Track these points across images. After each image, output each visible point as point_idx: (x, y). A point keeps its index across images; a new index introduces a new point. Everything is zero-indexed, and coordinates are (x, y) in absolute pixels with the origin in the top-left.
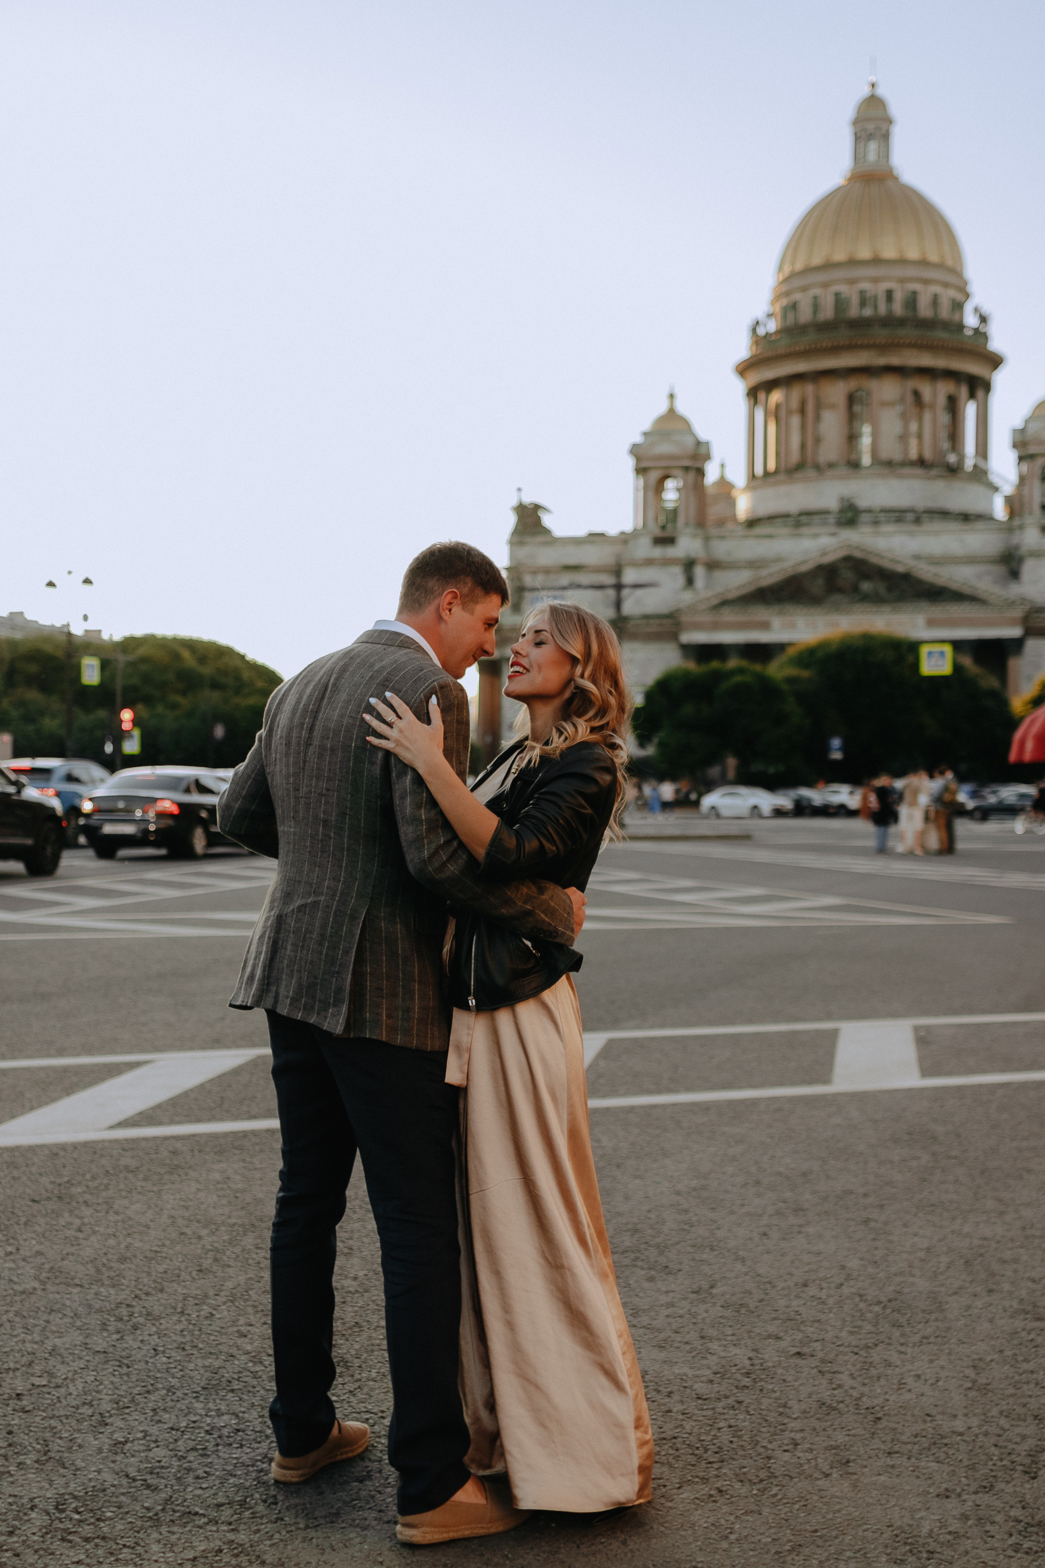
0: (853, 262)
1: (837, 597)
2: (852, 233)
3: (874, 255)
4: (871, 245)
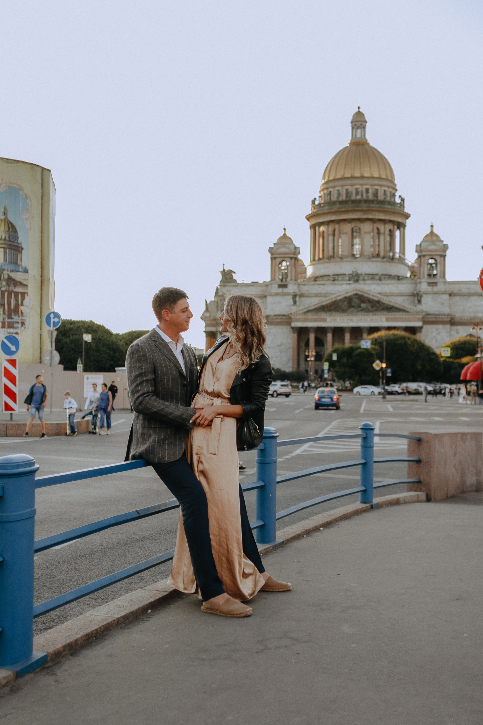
0: (353, 178)
1: (352, 309)
2: (353, 166)
3: (361, 175)
4: (360, 171)
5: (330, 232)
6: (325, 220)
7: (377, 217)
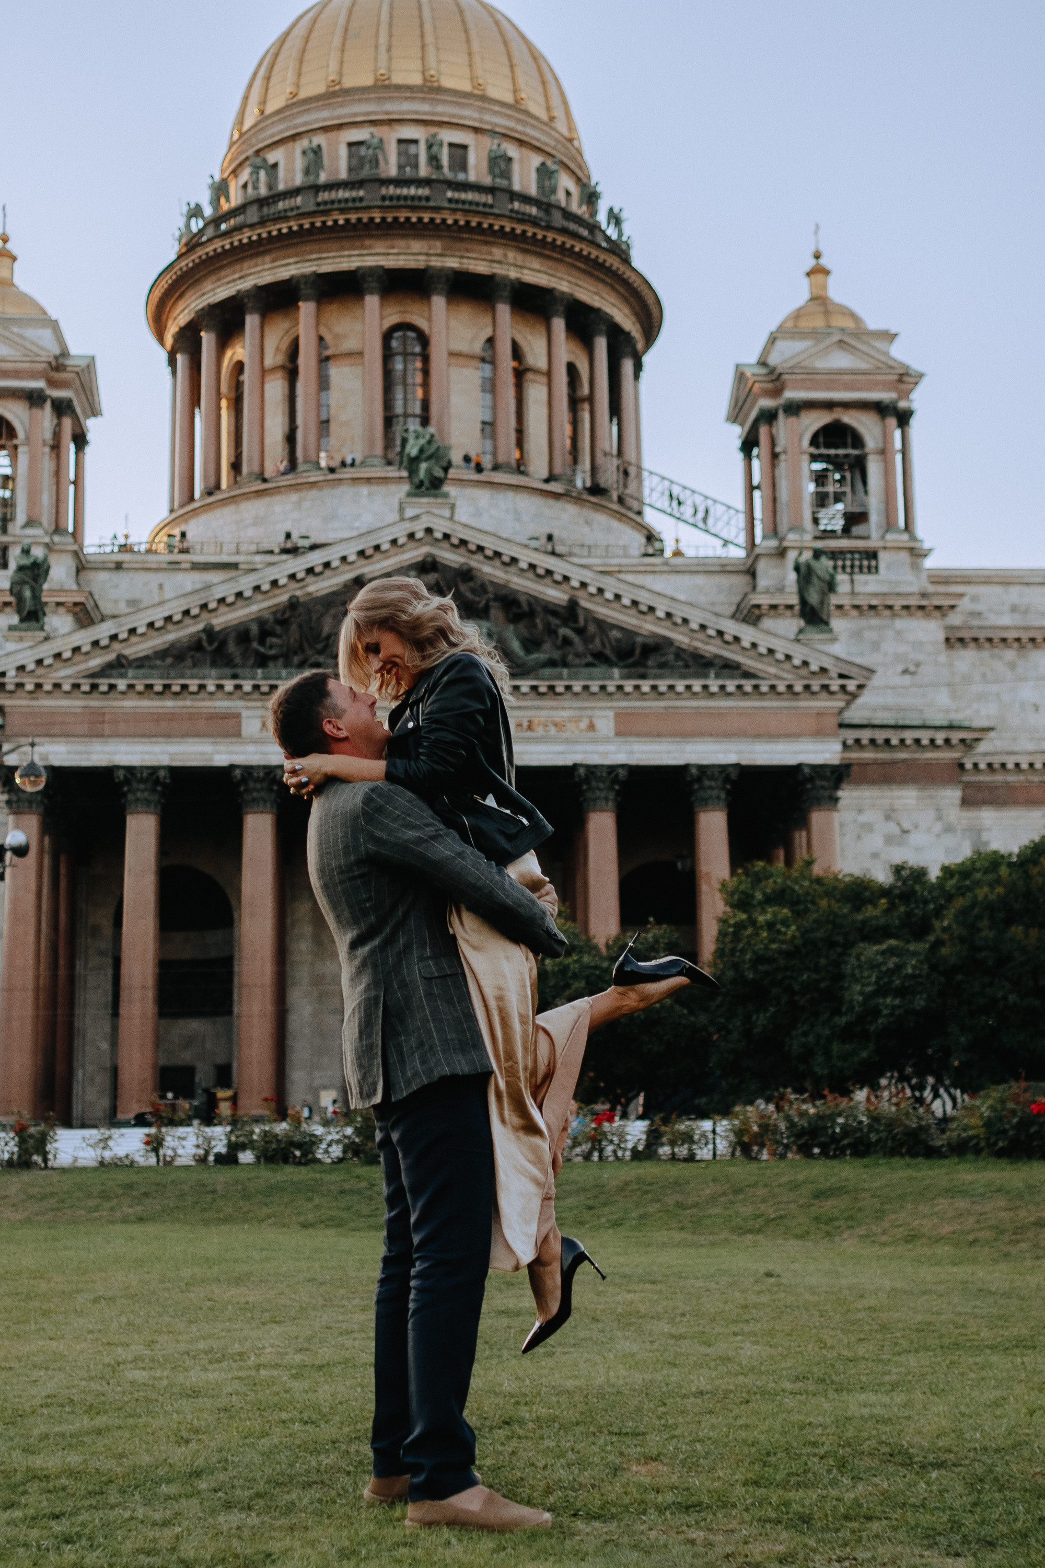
2: (383, 40)
3: (425, 80)
4: (419, 62)
5: (272, 358)
6: (246, 284)
7: (513, 274)
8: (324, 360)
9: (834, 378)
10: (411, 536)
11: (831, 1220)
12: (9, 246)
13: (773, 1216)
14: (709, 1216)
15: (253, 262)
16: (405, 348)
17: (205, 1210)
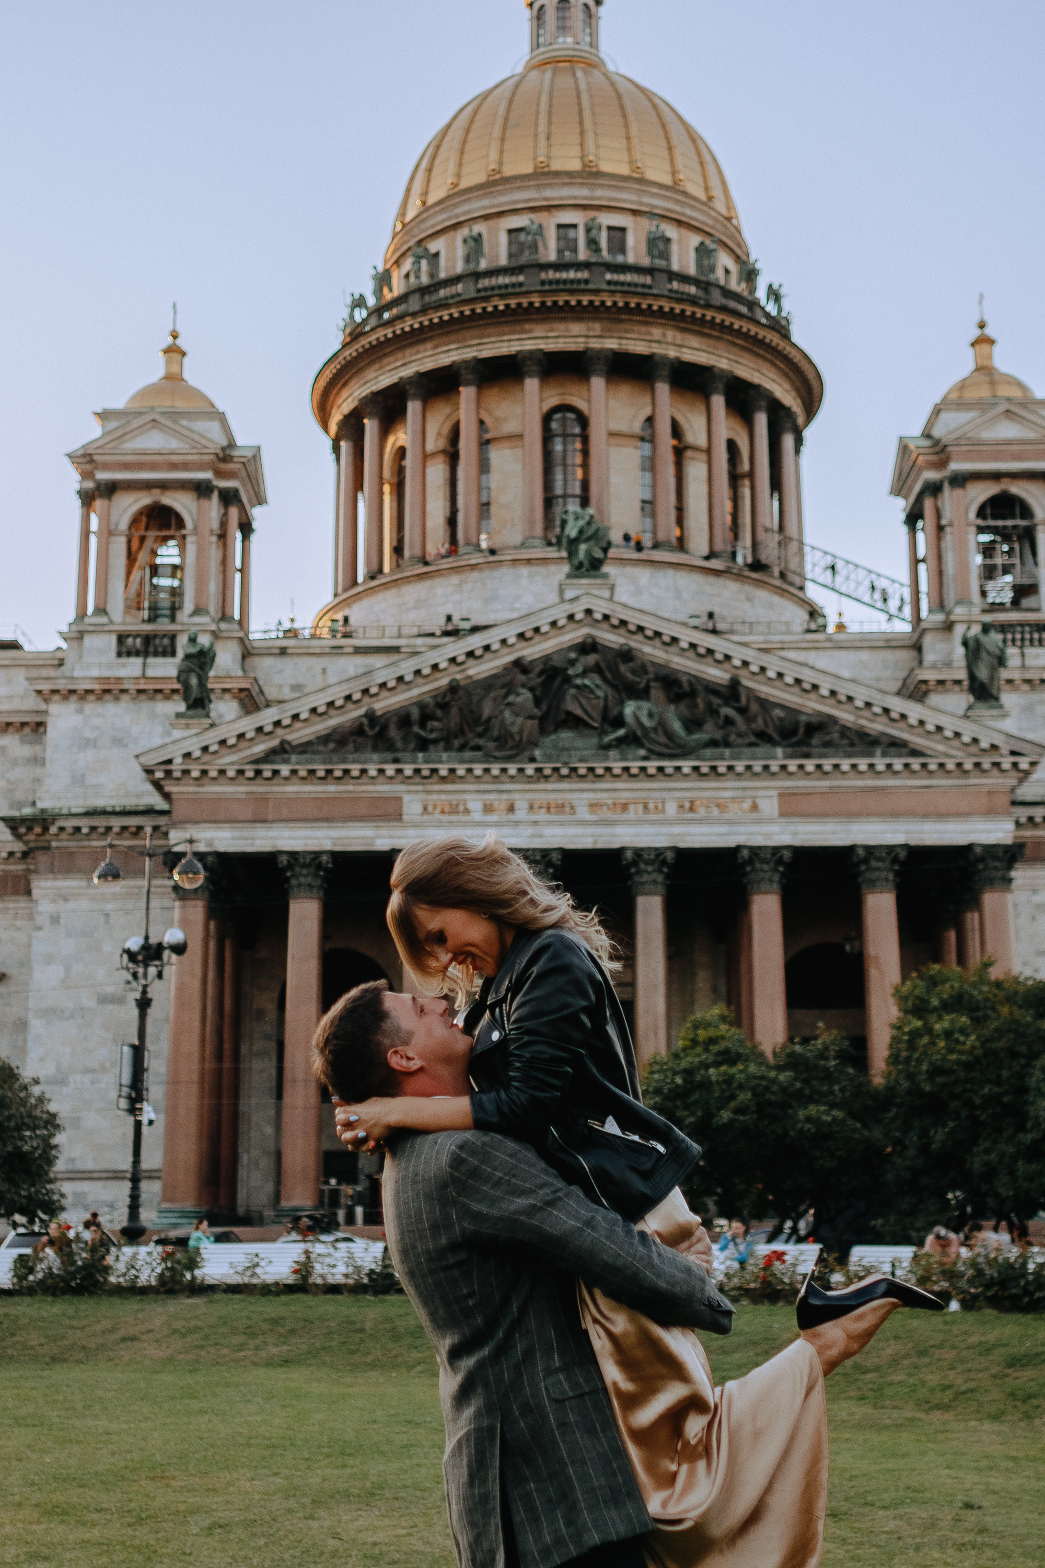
0: (544, 176)
2: (542, 128)
3: (584, 165)
4: (578, 148)
5: (434, 443)
6: (408, 372)
7: (672, 353)
8: (484, 444)
9: (1001, 448)
10: (571, 617)
11: (1030, 1397)
12: (179, 342)
13: (963, 1388)
14: (891, 1384)
15: (414, 350)
16: (564, 430)
17: (352, 1352)
